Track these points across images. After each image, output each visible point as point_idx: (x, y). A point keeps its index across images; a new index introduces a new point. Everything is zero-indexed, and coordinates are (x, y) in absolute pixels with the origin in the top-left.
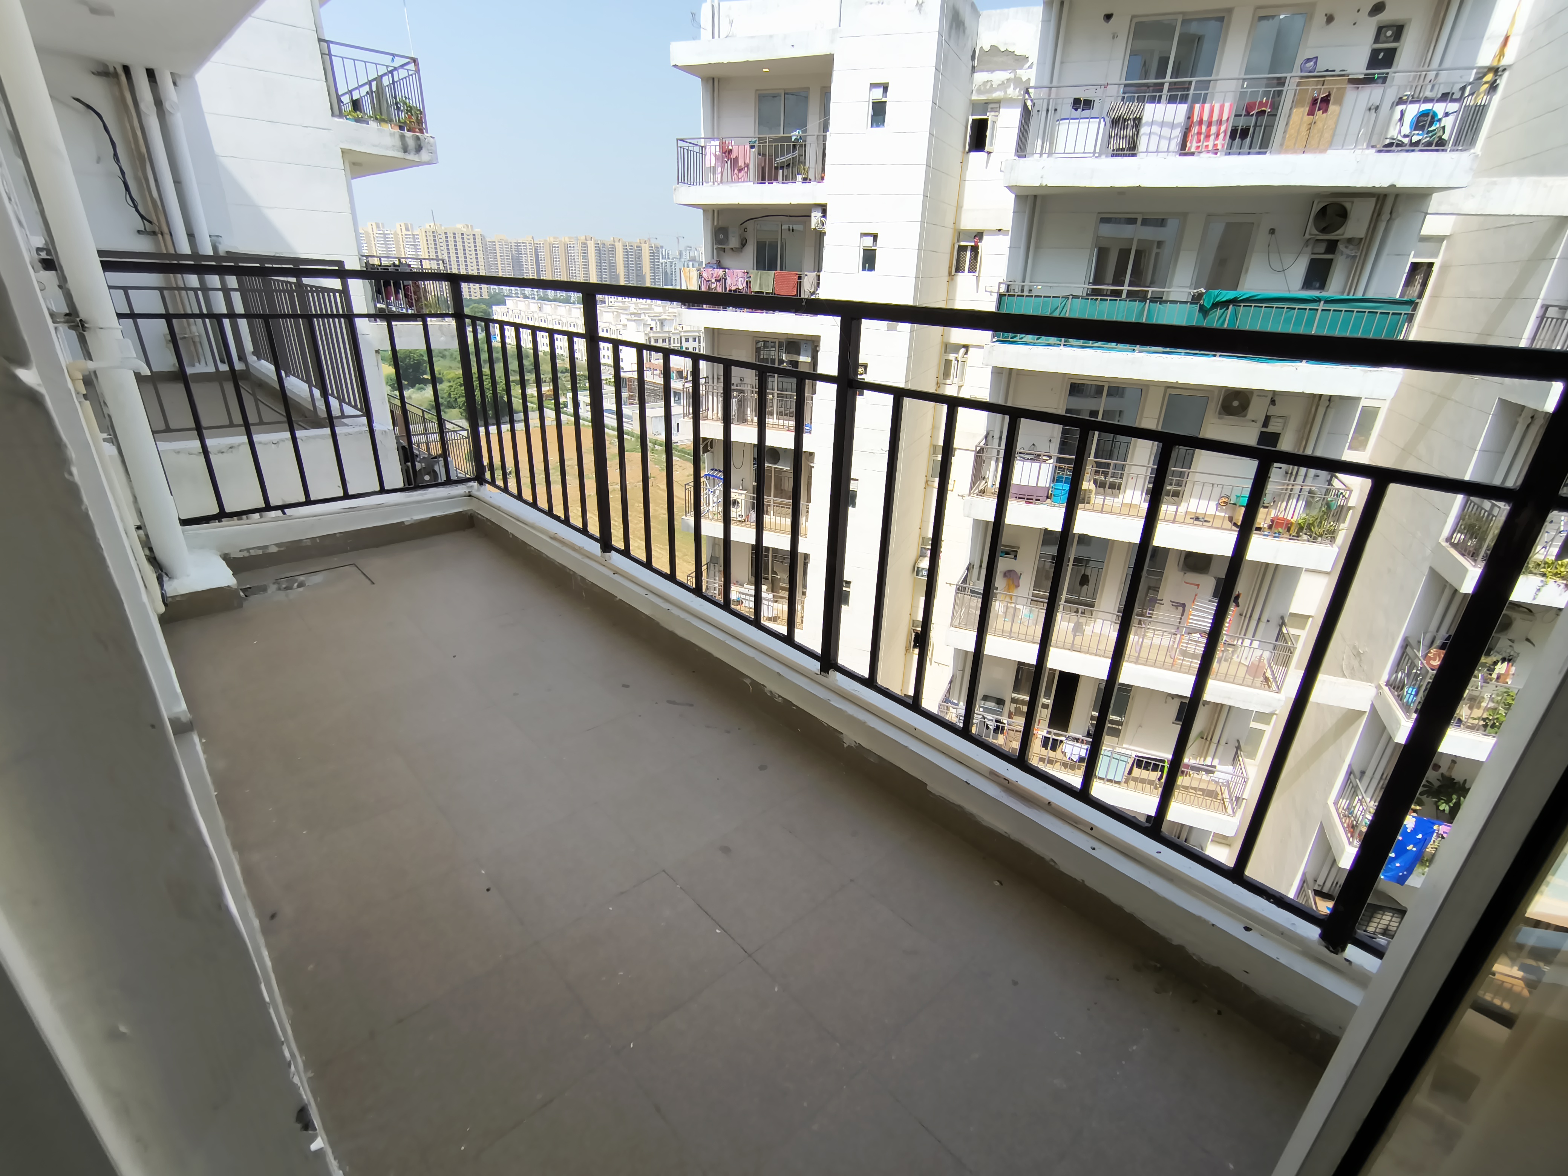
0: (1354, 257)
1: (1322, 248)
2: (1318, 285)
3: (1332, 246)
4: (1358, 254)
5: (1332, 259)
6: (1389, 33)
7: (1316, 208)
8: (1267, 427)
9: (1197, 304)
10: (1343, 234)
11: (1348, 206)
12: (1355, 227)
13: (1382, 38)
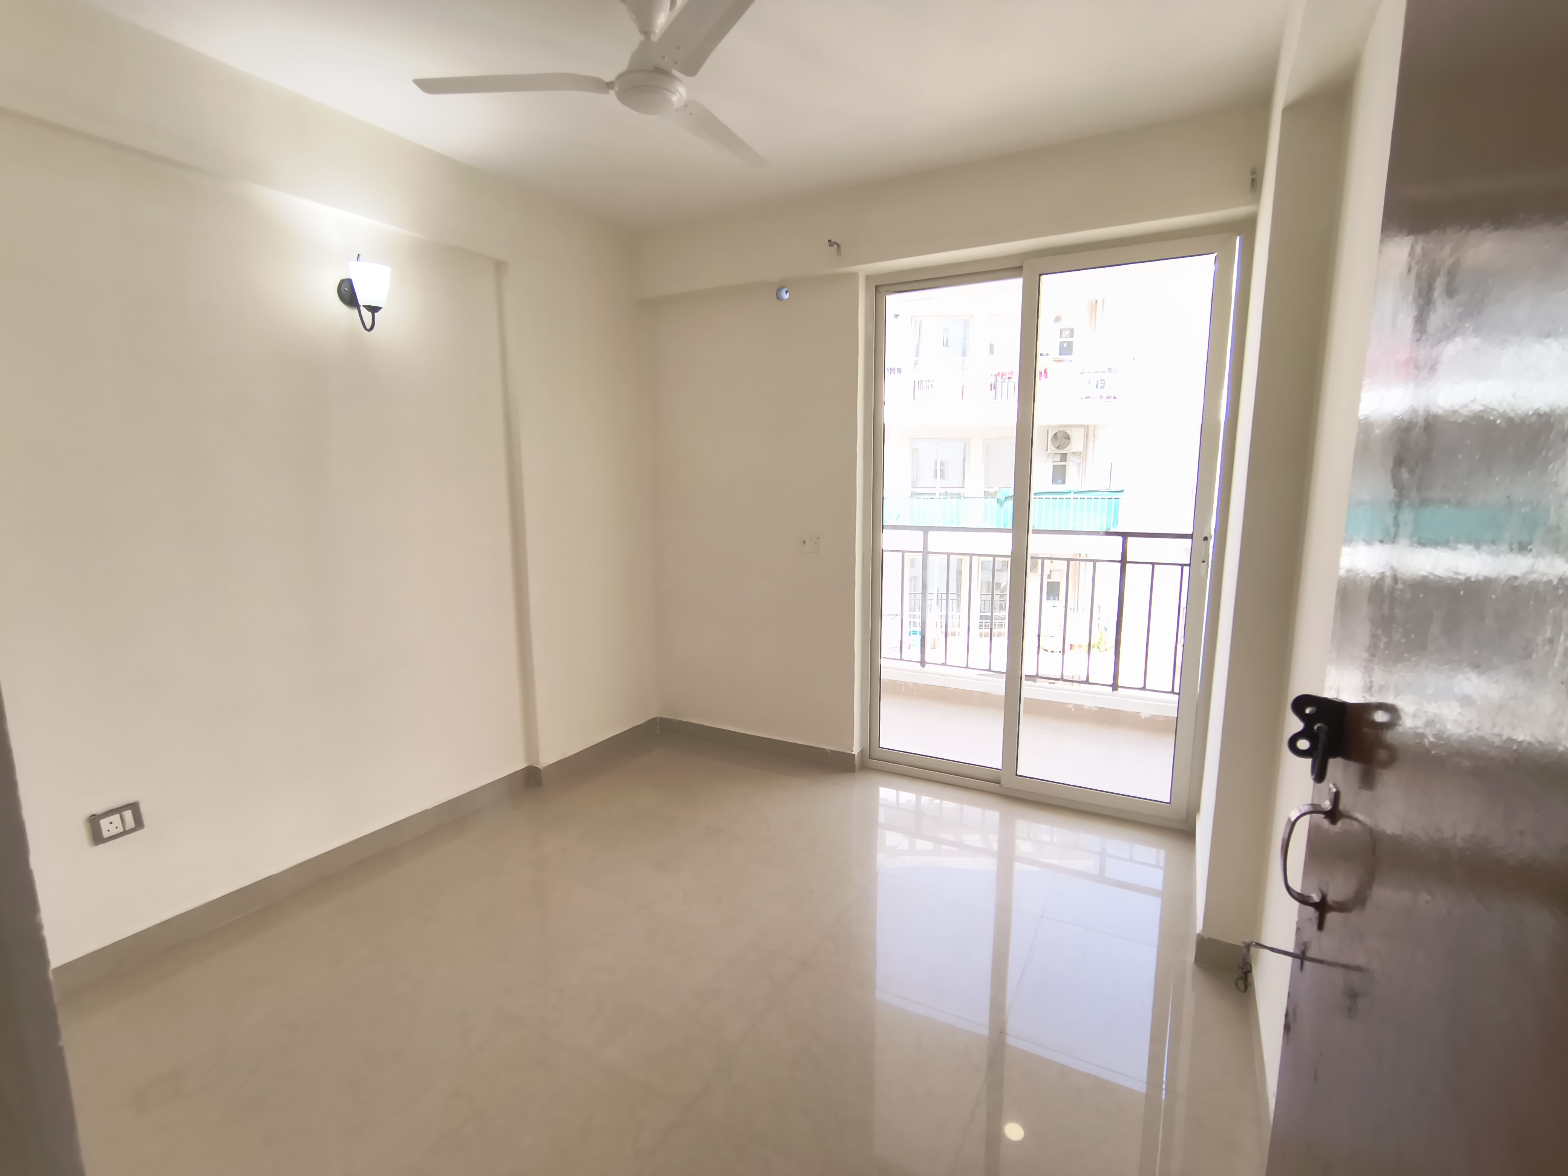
0: (1080, 464)
1: (1058, 458)
2: (1061, 482)
3: (1064, 457)
4: (1081, 462)
5: (1065, 465)
6: (1067, 333)
7: (1051, 435)
8: (1050, 578)
9: (995, 498)
10: (1070, 450)
11: (1069, 432)
12: (1076, 445)
13: (1063, 335)
